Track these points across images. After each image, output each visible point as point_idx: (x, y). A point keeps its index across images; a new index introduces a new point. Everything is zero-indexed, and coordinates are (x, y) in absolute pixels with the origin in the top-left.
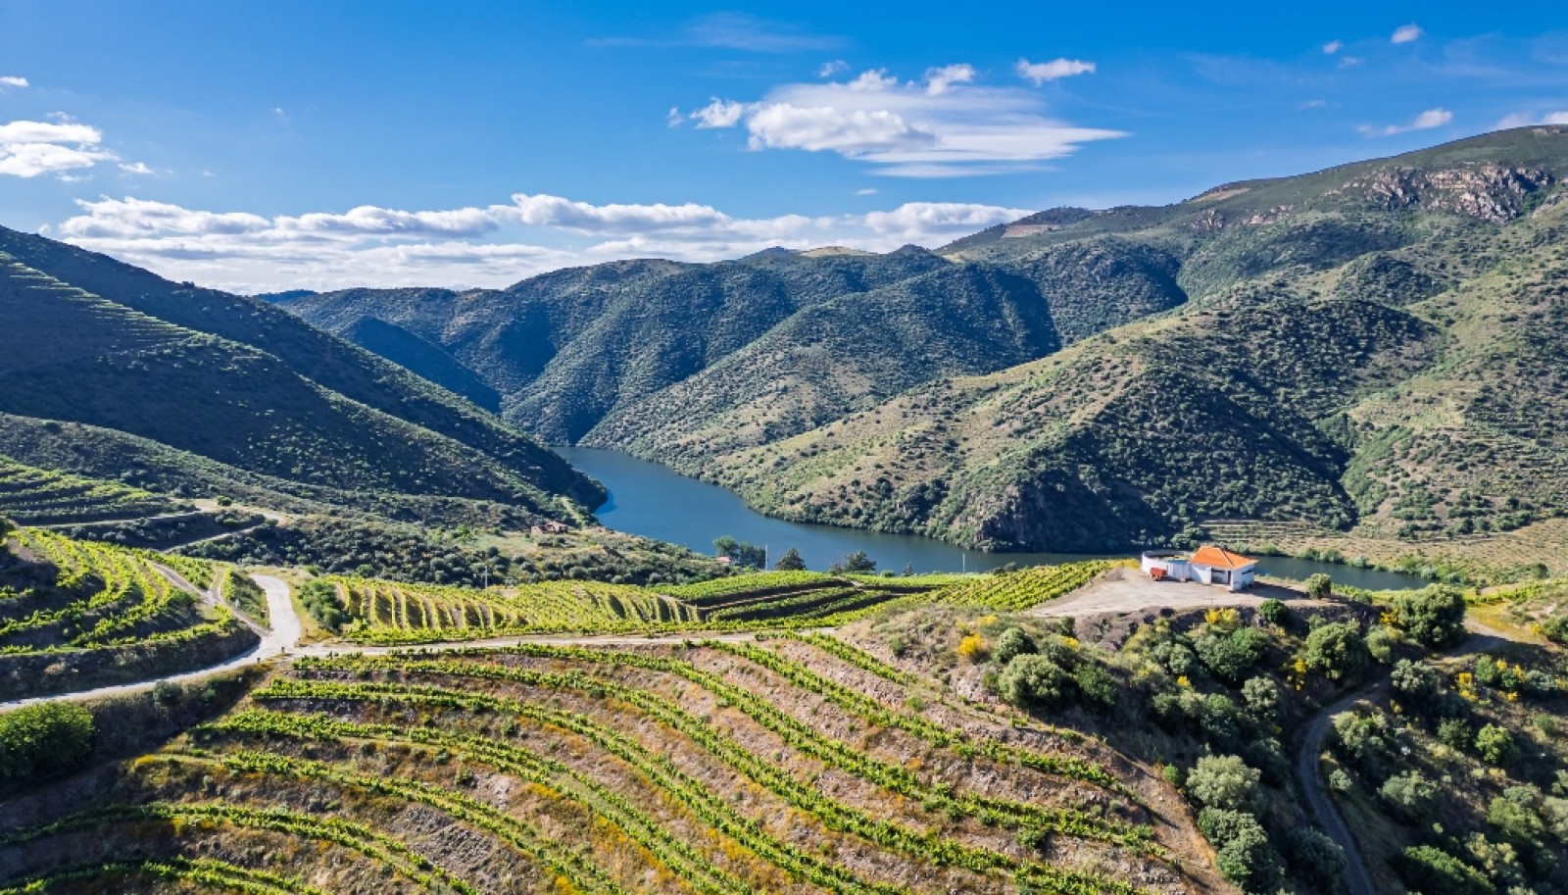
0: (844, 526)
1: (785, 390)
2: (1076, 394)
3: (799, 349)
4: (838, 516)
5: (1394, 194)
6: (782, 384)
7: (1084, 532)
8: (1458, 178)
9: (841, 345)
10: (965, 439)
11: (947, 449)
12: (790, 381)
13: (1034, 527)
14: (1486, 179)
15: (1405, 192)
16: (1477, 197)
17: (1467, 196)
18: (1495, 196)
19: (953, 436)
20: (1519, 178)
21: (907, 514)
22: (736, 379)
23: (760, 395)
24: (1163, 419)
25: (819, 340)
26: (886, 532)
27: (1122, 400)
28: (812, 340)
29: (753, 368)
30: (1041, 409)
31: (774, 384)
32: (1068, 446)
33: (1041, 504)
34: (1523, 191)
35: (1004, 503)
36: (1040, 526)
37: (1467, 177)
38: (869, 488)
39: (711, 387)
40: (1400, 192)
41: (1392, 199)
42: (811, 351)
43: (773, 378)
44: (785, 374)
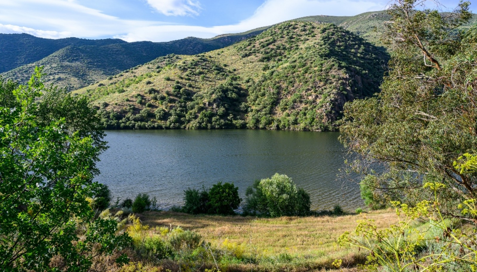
0: (153, 128)
1: (59, 79)
3: (66, 63)
4: (142, 119)
6: (57, 77)
12: (62, 76)
21: (221, 110)
26: (206, 128)
38: (168, 93)
42: (73, 64)
43: (50, 74)
44: (59, 73)
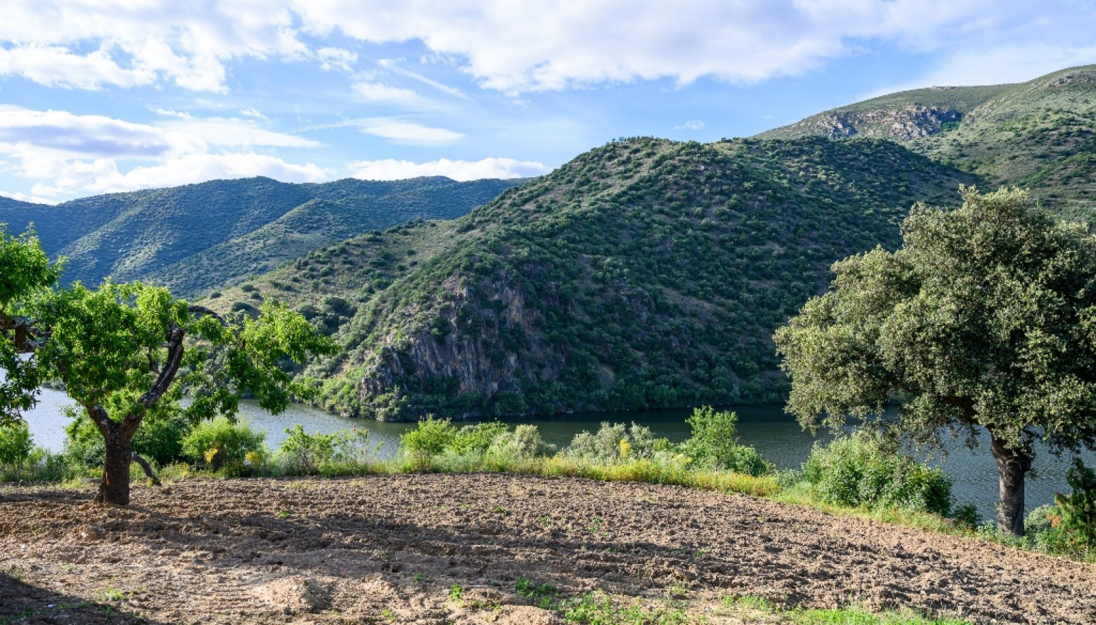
2: (582, 184)
3: (296, 235)
5: (836, 129)
6: (264, 263)
7: (607, 373)
8: (885, 115)
9: (342, 232)
10: (411, 253)
11: (377, 265)
13: (498, 361)
14: (909, 113)
15: (844, 126)
16: (905, 126)
17: (897, 125)
18: (919, 125)
19: (393, 250)
20: (933, 112)
22: (216, 263)
23: (234, 276)
24: (722, 203)
25: (318, 228)
27: (651, 181)
28: (311, 228)
29: (238, 253)
30: (530, 206)
31: (255, 265)
32: (570, 227)
33: (515, 313)
34: (940, 122)
35: (435, 312)
36: (512, 359)
37: (893, 113)
39: (185, 271)
40: (840, 126)
41: (835, 131)
42: (307, 237)
43: (255, 260)
44: (271, 256)
